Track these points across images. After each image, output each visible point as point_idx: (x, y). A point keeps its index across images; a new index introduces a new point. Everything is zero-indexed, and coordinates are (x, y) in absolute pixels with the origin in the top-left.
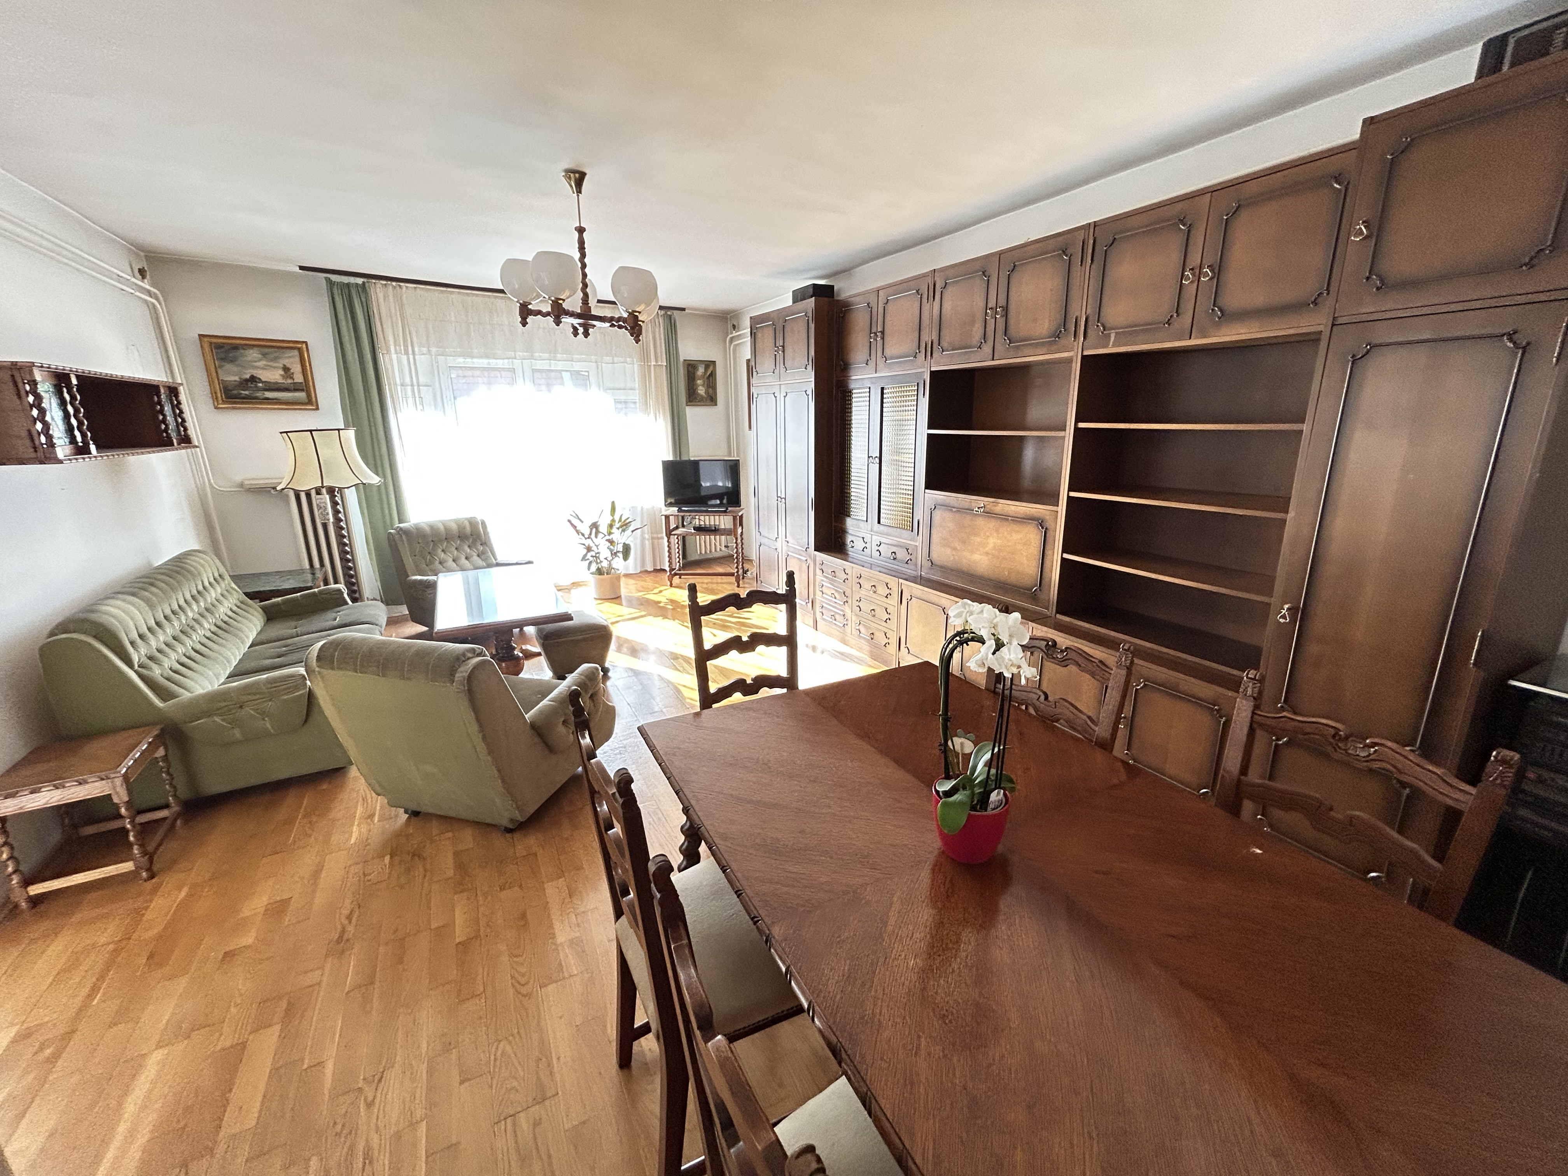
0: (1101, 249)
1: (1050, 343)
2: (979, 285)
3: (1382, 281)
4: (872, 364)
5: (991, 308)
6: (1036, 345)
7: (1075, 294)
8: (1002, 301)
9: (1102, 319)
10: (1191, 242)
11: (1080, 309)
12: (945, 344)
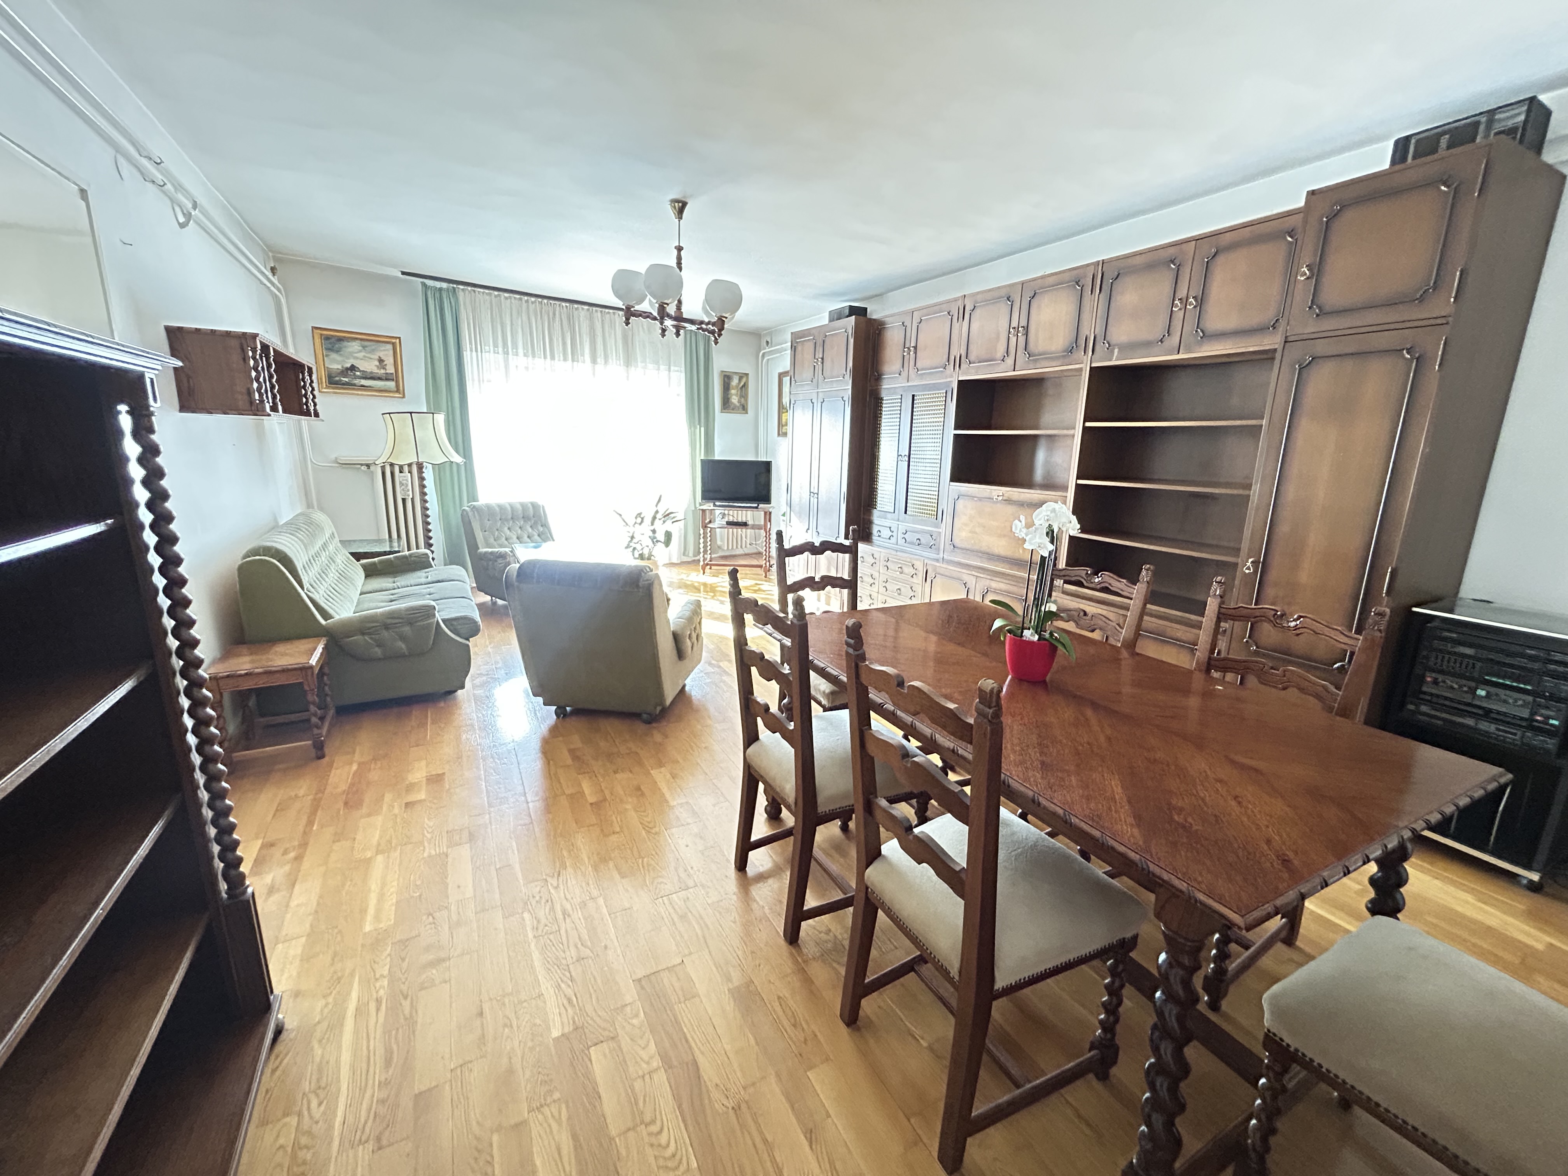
0: (1108, 281)
1: (1064, 356)
2: (1004, 308)
3: (1320, 310)
4: (904, 374)
5: (1014, 328)
6: (1052, 359)
7: (1086, 316)
8: (1023, 323)
9: (1108, 338)
10: (1180, 278)
11: (1088, 329)
12: (972, 357)
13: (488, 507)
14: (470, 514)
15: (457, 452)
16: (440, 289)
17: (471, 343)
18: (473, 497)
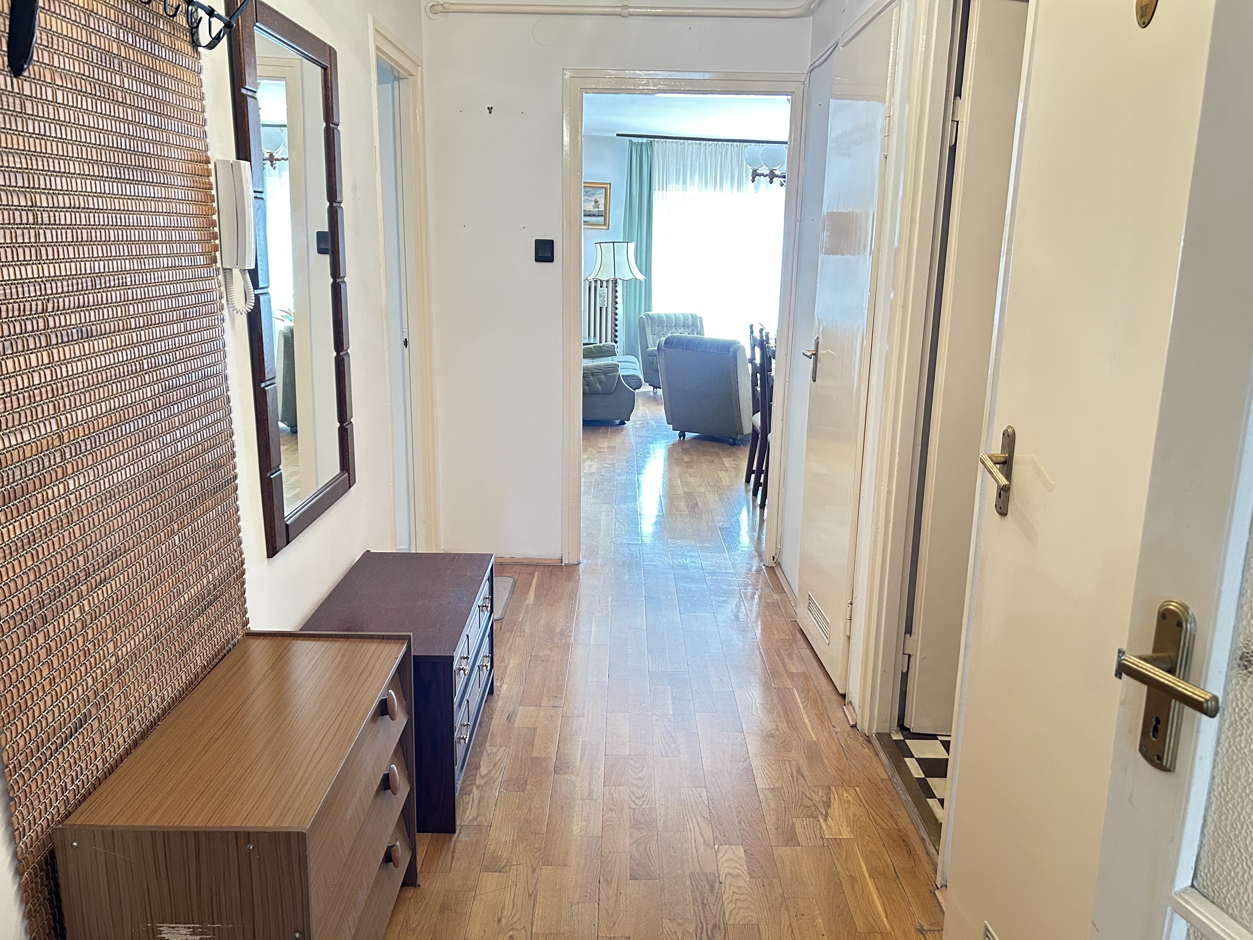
13: (659, 316)
14: (645, 320)
15: (641, 272)
16: (642, 143)
17: (659, 184)
18: (648, 308)
